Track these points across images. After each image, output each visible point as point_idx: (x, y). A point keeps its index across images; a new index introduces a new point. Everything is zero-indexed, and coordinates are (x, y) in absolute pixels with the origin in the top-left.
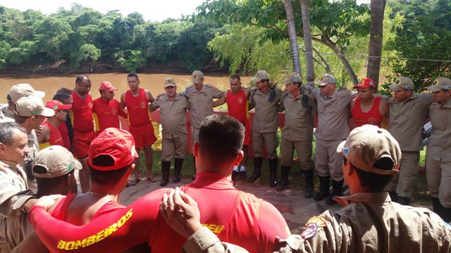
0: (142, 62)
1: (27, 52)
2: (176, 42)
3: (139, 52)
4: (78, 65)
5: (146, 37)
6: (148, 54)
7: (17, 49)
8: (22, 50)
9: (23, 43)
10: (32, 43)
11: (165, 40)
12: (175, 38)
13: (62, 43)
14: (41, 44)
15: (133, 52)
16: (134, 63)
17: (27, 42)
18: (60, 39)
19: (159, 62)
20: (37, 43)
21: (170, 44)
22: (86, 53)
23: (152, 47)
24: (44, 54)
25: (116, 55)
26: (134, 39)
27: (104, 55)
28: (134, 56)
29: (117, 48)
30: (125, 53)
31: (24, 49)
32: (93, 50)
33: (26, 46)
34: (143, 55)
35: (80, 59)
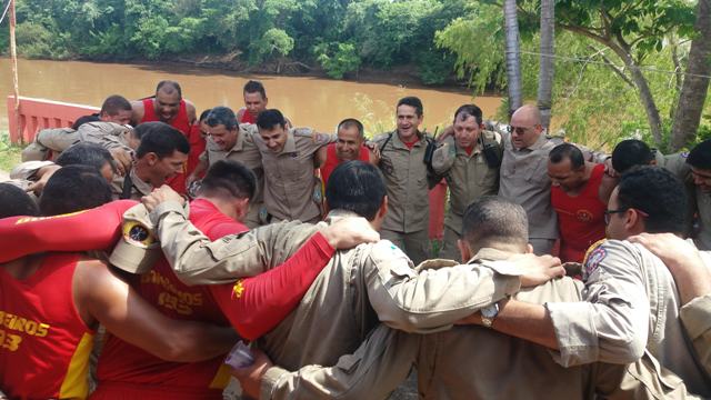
0: (353, 63)
1: (189, 34)
2: (410, 34)
3: (351, 47)
4: (259, 60)
5: (365, 22)
6: (365, 52)
7: (176, 29)
8: (182, 31)
9: (185, 20)
10: (196, 21)
11: (393, 29)
12: (409, 27)
13: (240, 24)
14: (209, 24)
15: (341, 46)
16: (341, 64)
17: (190, 19)
18: (237, 17)
19: (379, 64)
20: (204, 22)
21: (401, 37)
22: (273, 42)
23: (371, 40)
24: (213, 39)
25: (317, 49)
26: (345, 26)
27: (299, 47)
28: (342, 53)
29: (318, 38)
30: (330, 48)
31: (186, 30)
32: (283, 39)
33: (189, 26)
34: (356, 52)
35: (262, 51)
